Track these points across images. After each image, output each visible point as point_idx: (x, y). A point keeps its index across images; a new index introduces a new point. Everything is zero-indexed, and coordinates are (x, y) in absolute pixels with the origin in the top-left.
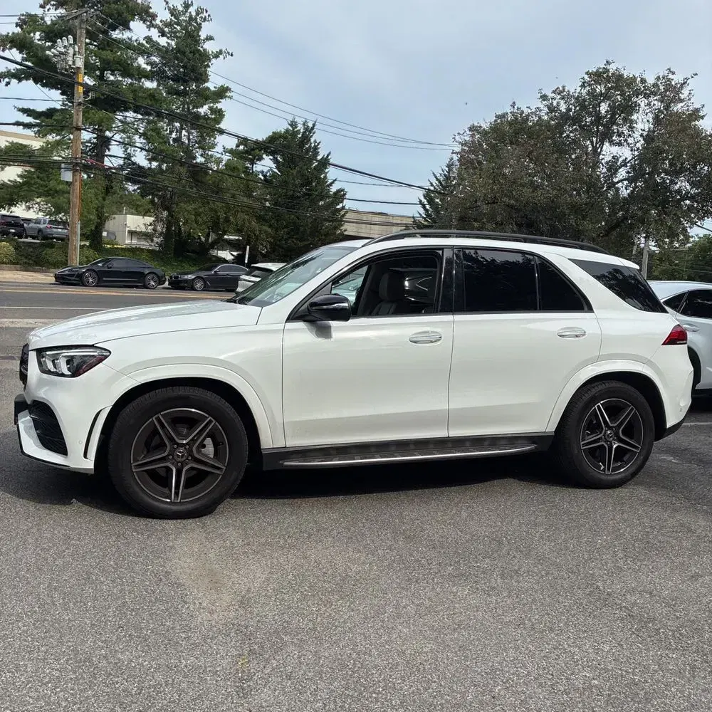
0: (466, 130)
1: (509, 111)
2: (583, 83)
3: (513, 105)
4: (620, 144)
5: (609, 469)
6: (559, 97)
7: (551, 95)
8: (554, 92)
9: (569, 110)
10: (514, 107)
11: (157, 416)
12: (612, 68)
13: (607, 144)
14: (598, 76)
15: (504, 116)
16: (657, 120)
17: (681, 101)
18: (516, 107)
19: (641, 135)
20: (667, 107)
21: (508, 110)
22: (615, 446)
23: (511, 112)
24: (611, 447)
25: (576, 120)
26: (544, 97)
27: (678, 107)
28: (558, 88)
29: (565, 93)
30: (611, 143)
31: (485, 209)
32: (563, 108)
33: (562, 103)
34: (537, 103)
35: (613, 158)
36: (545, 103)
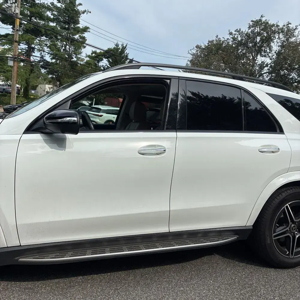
0: (195, 47)
1: (215, 39)
2: (250, 26)
3: (217, 37)
4: (265, 56)
5: (292, 254)
6: (238, 33)
7: (234, 33)
8: (235, 31)
9: (242, 40)
10: (217, 38)
12: (263, 19)
13: (259, 57)
14: (257, 23)
15: (212, 41)
16: (282, 46)
17: (294, 36)
18: (218, 38)
19: (275, 52)
20: (287, 40)
22: (297, 236)
24: (294, 237)
26: (231, 34)
27: (293, 40)
28: (237, 29)
29: (240, 32)
30: (261, 55)
32: (239, 39)
33: (239, 36)
34: (228, 36)
35: (262, 62)
36: (231, 36)
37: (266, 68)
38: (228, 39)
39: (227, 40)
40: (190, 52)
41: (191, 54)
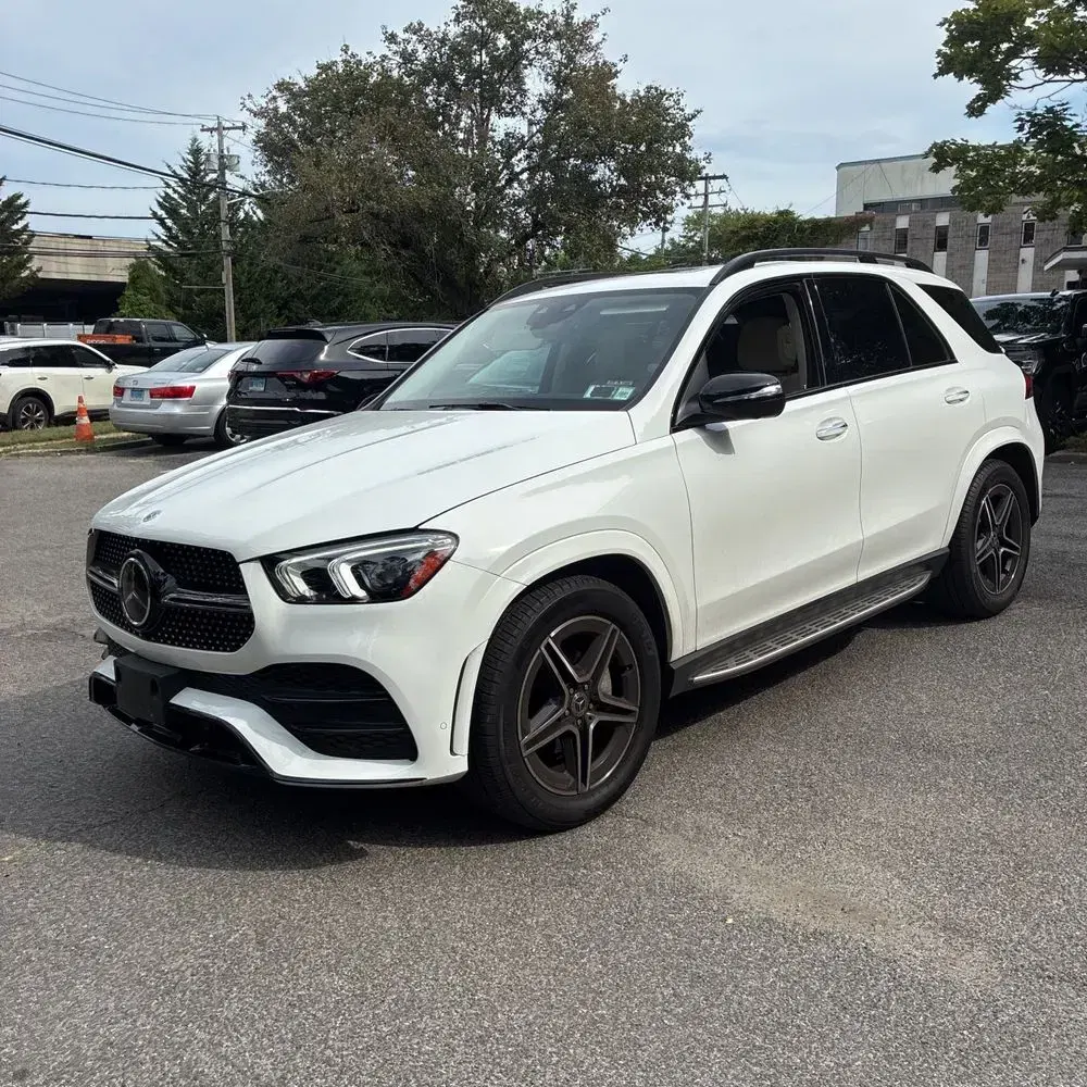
0: (271, 88)
1: (339, 59)
2: (458, 15)
3: (345, 49)
4: (514, 115)
6: (415, 37)
7: (402, 36)
8: (406, 31)
9: (432, 60)
10: (346, 53)
11: (545, 642)
13: (494, 117)
15: (332, 66)
16: (560, 81)
17: (589, 49)
18: (349, 53)
19: (539, 100)
20: (571, 59)
21: (338, 57)
23: (343, 61)
24: (997, 555)
25: (445, 76)
26: (392, 38)
27: (585, 60)
28: (412, 24)
29: (423, 33)
30: (501, 112)
31: (344, 221)
32: (422, 56)
33: (420, 47)
34: (381, 49)
35: (507, 135)
36: (394, 47)
37: (522, 154)
38: (384, 57)
39: (383, 61)
40: (247, 102)
41: (250, 111)
